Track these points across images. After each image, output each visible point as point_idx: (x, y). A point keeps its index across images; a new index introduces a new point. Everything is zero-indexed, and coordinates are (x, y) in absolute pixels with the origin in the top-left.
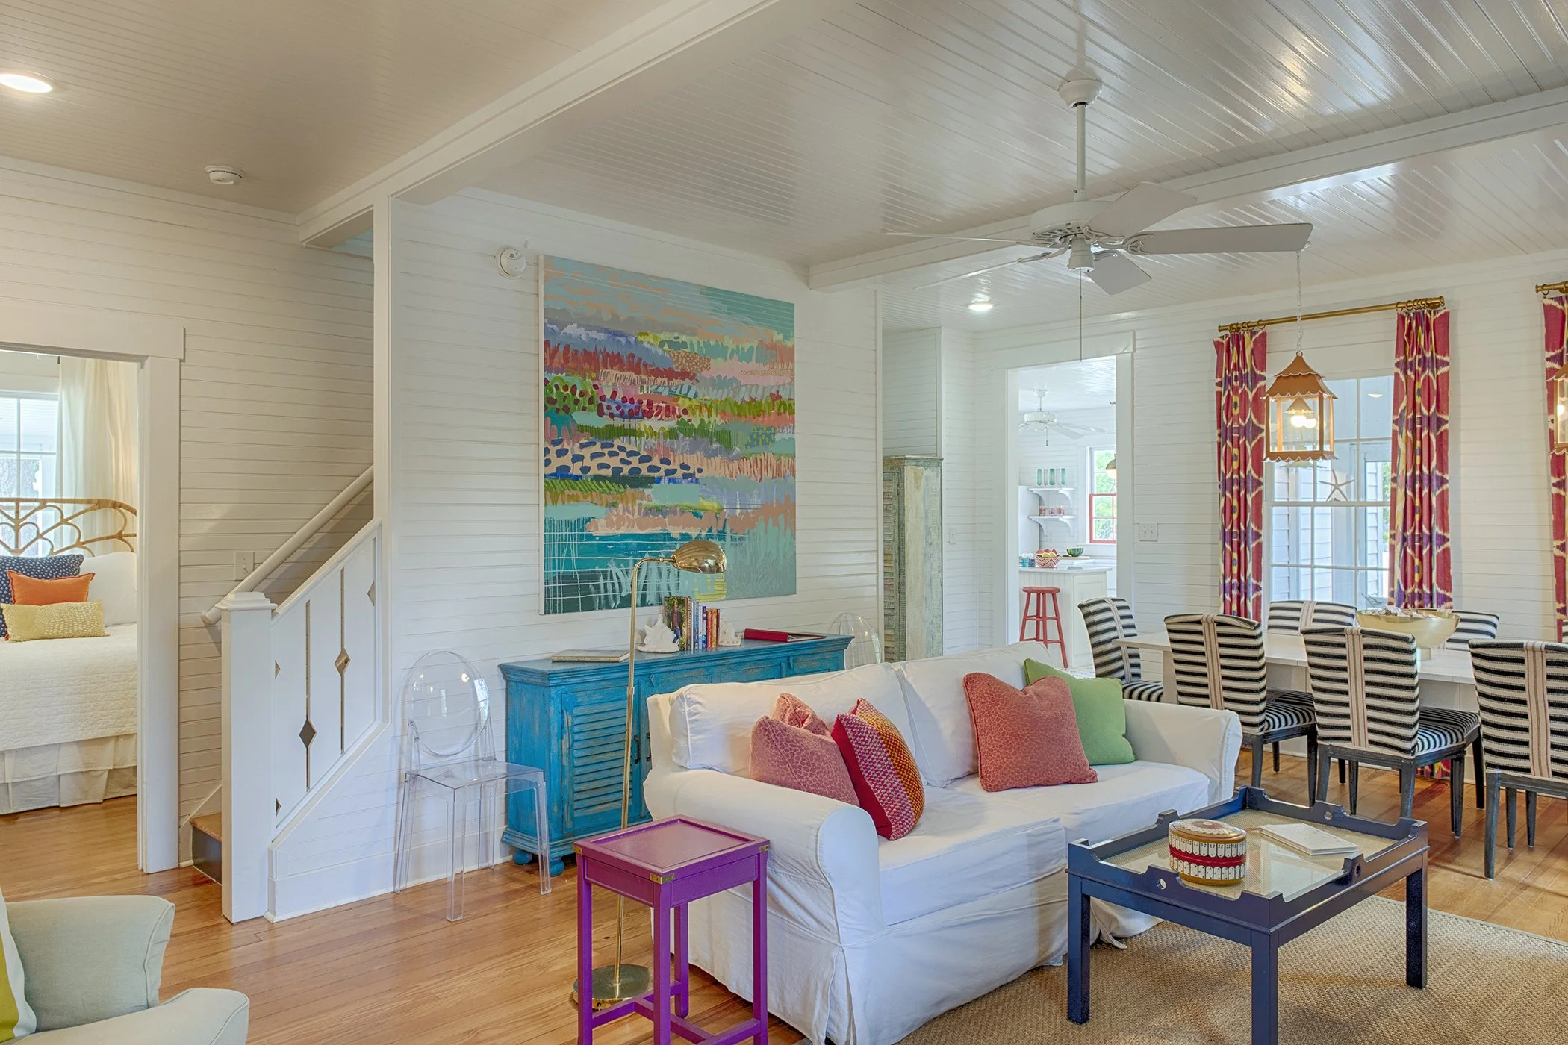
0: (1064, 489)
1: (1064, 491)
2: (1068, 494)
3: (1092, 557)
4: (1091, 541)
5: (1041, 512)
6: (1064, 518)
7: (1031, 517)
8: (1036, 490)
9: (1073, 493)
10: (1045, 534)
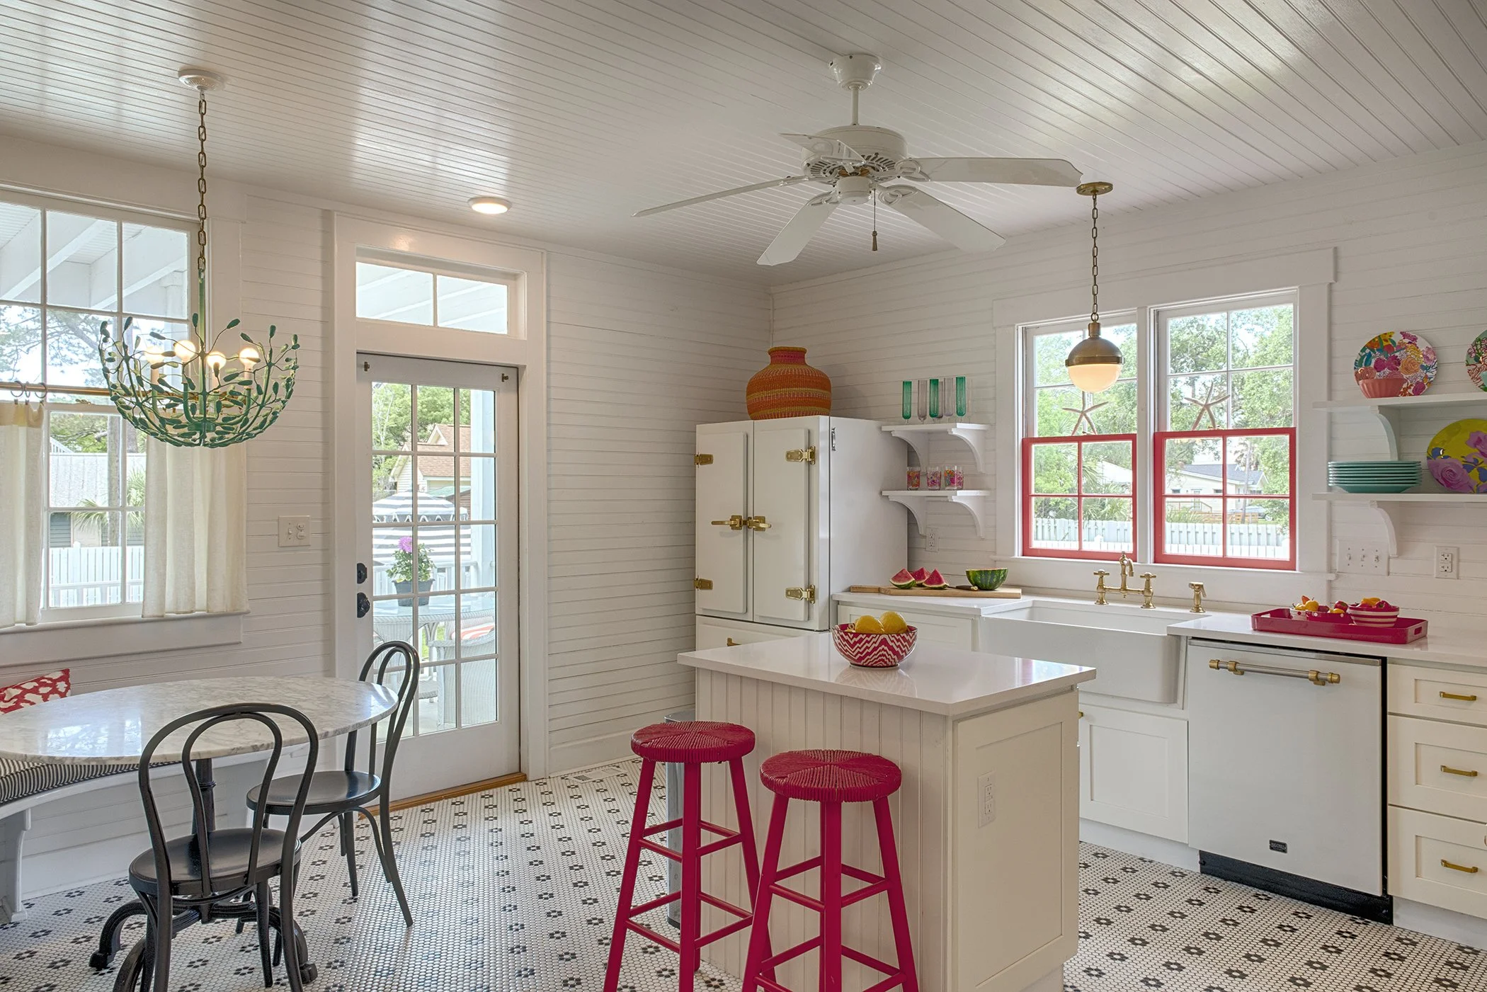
0: (959, 425)
1: (963, 429)
2: (969, 438)
3: (1028, 590)
4: (1027, 551)
5: (913, 481)
6: (962, 496)
7: (885, 493)
8: (900, 430)
9: (983, 435)
10: (922, 532)
